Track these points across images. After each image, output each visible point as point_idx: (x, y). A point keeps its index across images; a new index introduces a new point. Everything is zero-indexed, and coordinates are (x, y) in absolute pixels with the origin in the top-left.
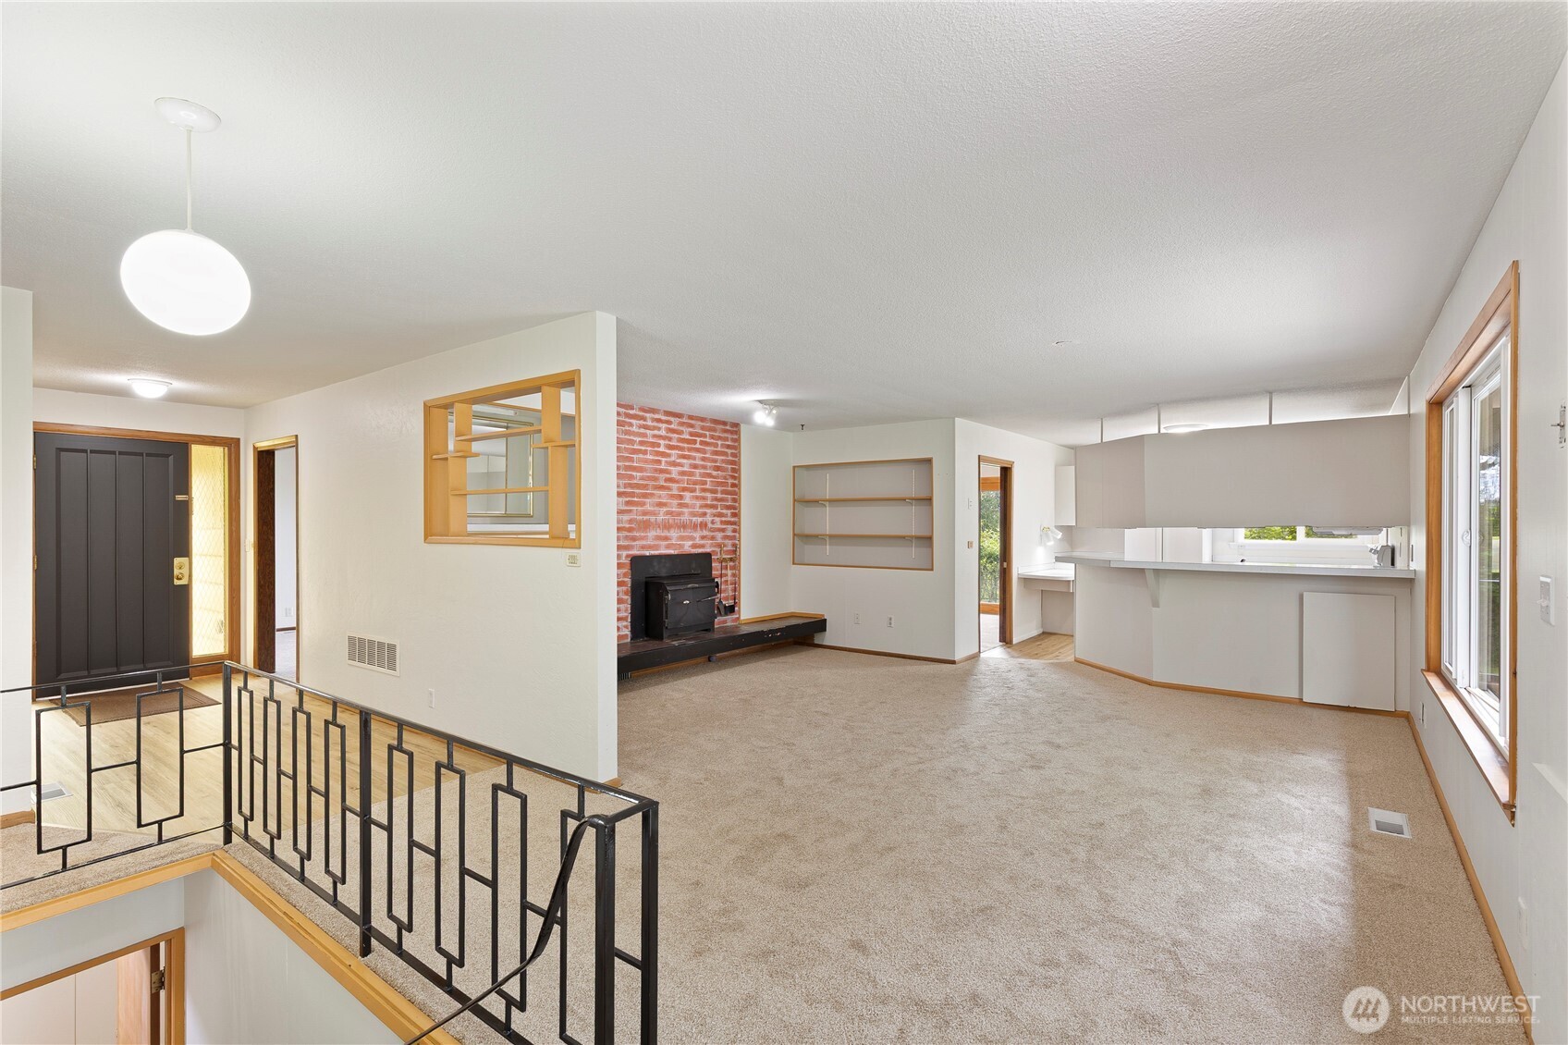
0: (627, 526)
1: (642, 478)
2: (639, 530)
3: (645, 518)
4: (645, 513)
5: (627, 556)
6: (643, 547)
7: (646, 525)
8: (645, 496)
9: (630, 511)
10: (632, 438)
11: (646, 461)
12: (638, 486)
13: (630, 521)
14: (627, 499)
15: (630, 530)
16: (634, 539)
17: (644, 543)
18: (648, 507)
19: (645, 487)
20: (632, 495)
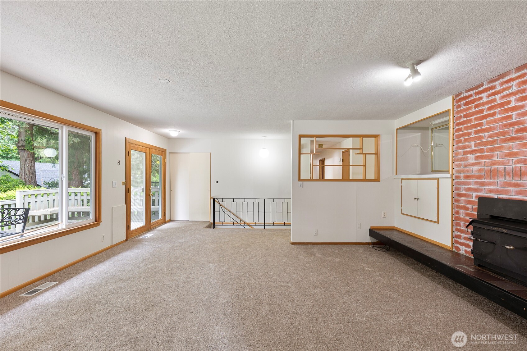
0: (477, 174)
1: (490, 136)
2: (487, 177)
3: (493, 167)
4: (493, 164)
5: (476, 196)
6: (491, 191)
7: (494, 174)
8: (492, 150)
9: (479, 163)
10: (481, 108)
11: (495, 121)
12: (486, 143)
13: (480, 171)
14: (477, 155)
15: (479, 177)
16: (482, 184)
17: (492, 187)
18: (495, 159)
19: (493, 142)
20: (482, 151)
